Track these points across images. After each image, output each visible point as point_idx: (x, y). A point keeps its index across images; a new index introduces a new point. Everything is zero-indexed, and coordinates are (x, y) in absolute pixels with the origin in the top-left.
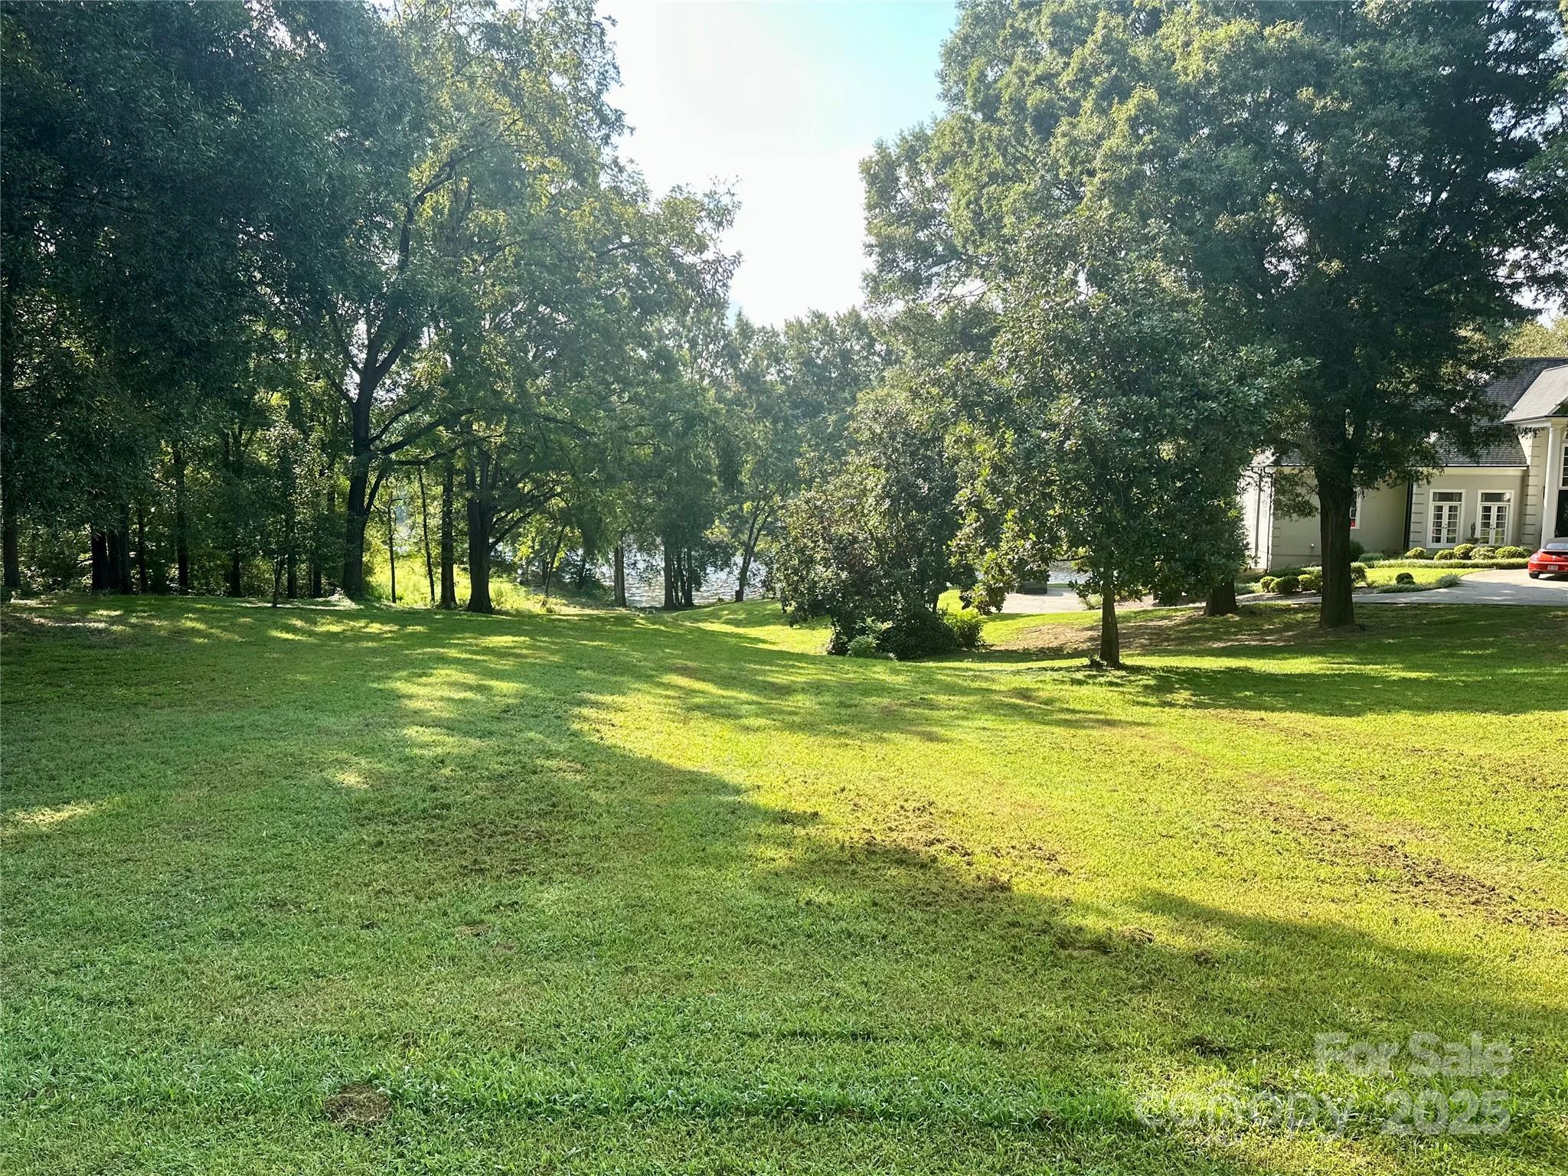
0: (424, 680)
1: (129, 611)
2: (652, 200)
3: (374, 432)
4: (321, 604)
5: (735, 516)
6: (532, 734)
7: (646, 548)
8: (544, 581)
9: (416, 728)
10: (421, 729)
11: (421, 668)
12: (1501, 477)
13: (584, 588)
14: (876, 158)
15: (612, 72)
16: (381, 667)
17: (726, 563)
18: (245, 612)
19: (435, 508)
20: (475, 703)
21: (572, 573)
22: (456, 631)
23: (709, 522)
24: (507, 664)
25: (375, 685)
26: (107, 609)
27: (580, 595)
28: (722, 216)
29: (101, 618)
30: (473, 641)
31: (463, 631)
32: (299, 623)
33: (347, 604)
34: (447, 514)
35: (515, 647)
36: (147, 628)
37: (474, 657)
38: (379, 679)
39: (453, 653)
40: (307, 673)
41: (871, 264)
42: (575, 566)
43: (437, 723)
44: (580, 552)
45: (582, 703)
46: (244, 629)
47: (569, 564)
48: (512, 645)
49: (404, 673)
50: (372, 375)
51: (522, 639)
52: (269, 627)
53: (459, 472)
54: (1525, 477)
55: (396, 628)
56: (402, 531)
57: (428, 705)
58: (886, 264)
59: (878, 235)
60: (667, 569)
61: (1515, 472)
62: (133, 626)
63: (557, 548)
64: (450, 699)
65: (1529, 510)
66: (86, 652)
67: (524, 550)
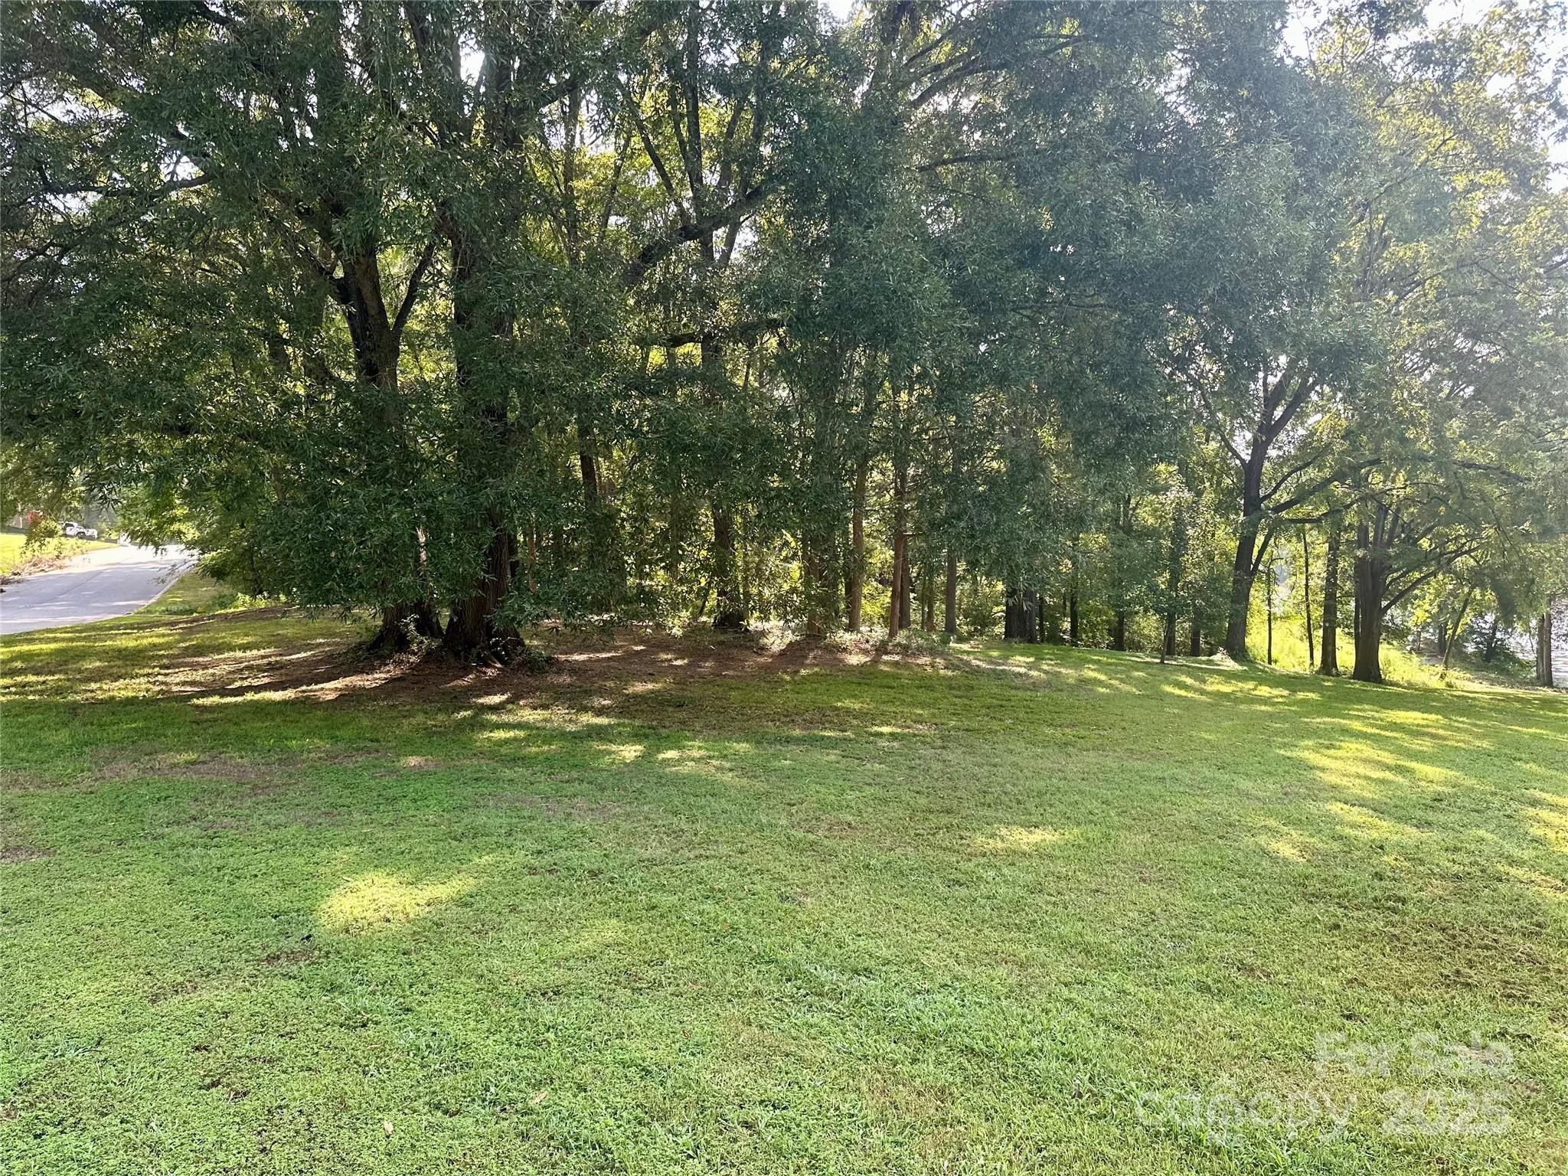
0: (1332, 752)
1: (1040, 659)
3: (1264, 492)
4: (1204, 662)
6: (1481, 833)
8: (1445, 650)
9: (1341, 805)
10: (1346, 807)
11: (1328, 739)
13: (1493, 660)
16: (1283, 733)
18: (1136, 666)
19: (1319, 567)
20: (1399, 787)
21: (1477, 643)
22: (1352, 702)
24: (1425, 745)
25: (1282, 752)
26: (1022, 655)
27: (1487, 669)
29: (1019, 663)
30: (1376, 715)
31: (1360, 701)
32: (1189, 681)
33: (1230, 665)
34: (1332, 574)
35: (1428, 726)
36: (1057, 674)
37: (1383, 733)
38: (1284, 745)
39: (1357, 725)
40: (1210, 732)
42: (1481, 634)
43: (1361, 803)
44: (1492, 618)
45: (1534, 803)
46: (1140, 683)
47: (1473, 632)
48: (1424, 722)
49: (1310, 743)
50: (1266, 433)
51: (1433, 717)
52: (1161, 682)
53: (1350, 529)
55: (1286, 693)
56: (1281, 594)
57: (1345, 782)
62: (1046, 672)
63: (1459, 614)
64: (1367, 778)
66: (1013, 692)
67: (1420, 615)
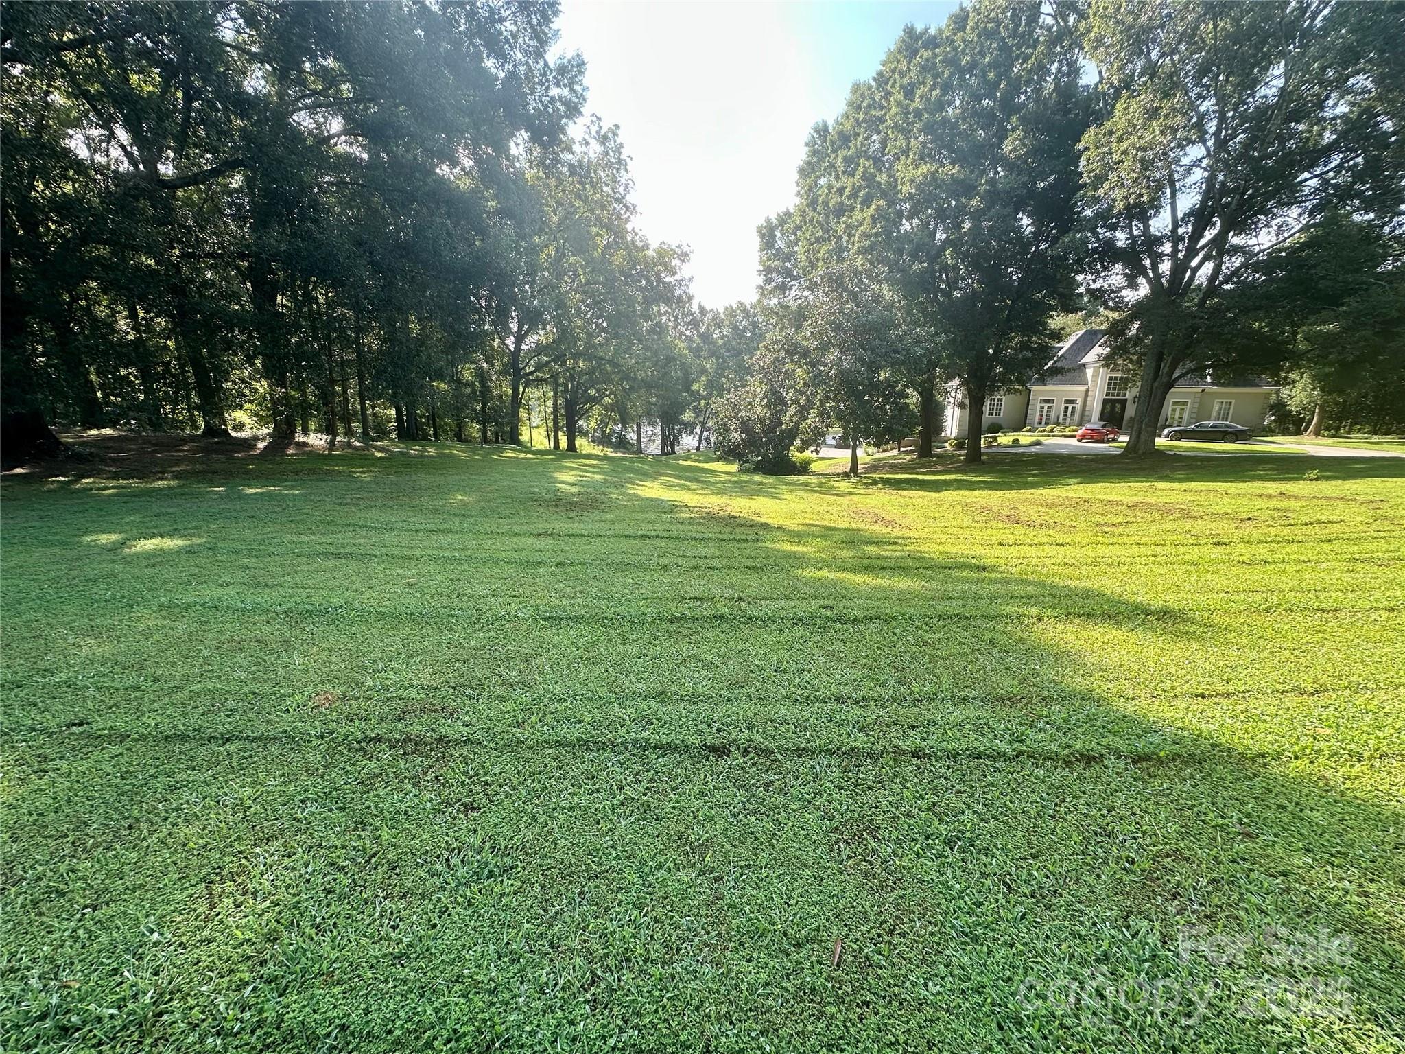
2: (651, 248)
3: (521, 366)
5: (695, 408)
7: (653, 424)
8: (603, 440)
12: (1076, 392)
13: (622, 444)
14: (765, 224)
15: (630, 182)
17: (692, 433)
19: (550, 403)
21: (616, 437)
23: (683, 411)
26: (412, 446)
27: (620, 447)
28: (684, 257)
29: (414, 449)
34: (555, 405)
41: (760, 280)
42: (617, 433)
44: (620, 426)
47: (614, 432)
50: (519, 339)
53: (561, 385)
54: (1087, 391)
56: (534, 415)
58: (768, 281)
59: (764, 265)
60: (662, 435)
61: (1083, 389)
63: (607, 424)
65: (1087, 408)
67: (592, 424)
